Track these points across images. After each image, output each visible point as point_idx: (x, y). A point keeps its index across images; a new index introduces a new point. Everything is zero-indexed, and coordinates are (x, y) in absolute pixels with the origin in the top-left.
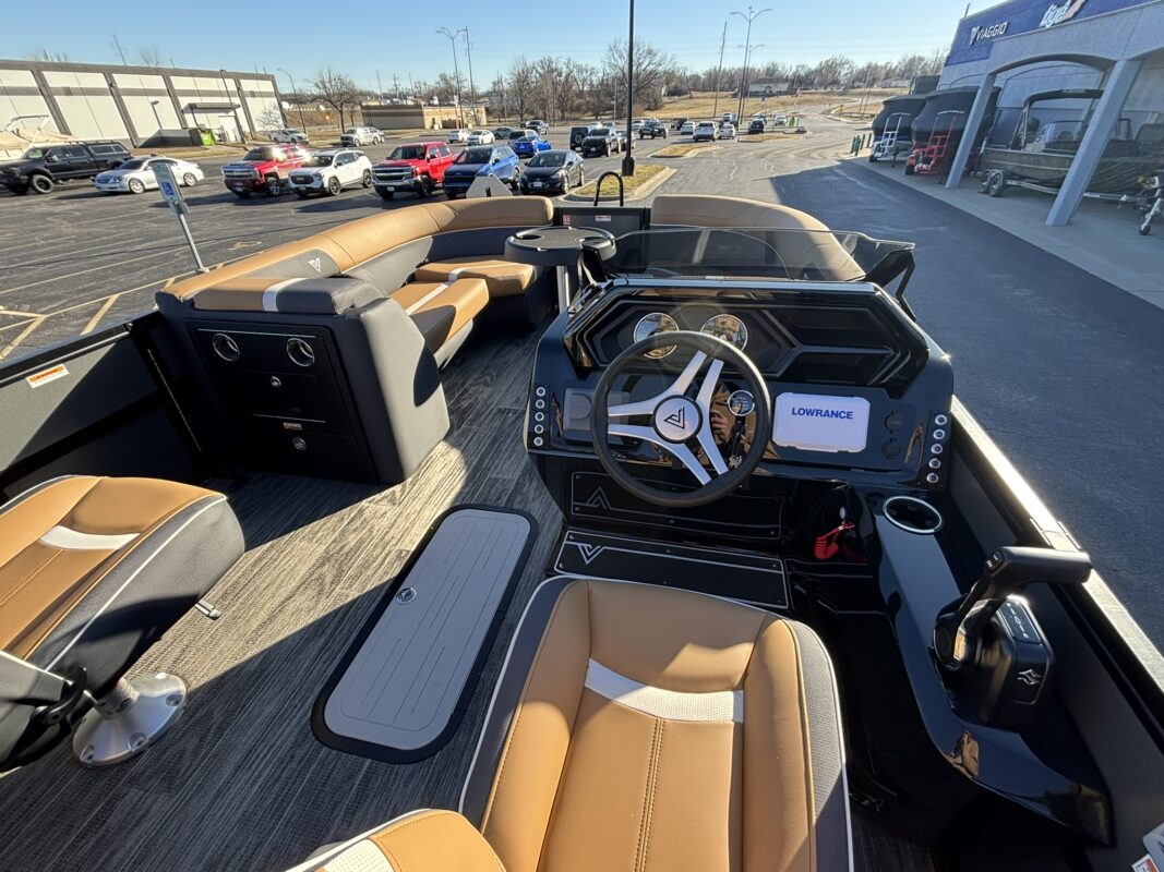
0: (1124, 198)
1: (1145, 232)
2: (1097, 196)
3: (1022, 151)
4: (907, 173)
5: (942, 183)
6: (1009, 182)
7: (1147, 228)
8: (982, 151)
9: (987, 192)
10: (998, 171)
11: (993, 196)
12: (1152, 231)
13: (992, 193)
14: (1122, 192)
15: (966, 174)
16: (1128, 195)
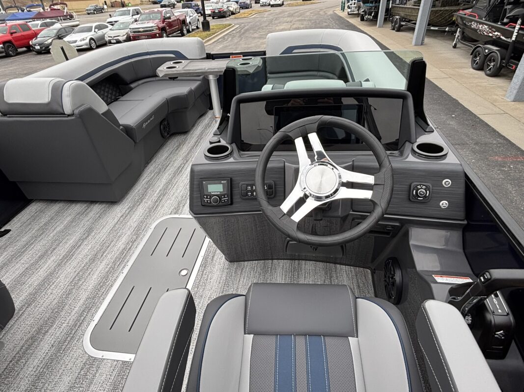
0: (447, 29)
1: (455, 47)
2: (437, 28)
3: (405, 6)
4: (361, 20)
5: (376, 24)
6: (402, 23)
7: (456, 45)
8: (390, 7)
9: (394, 29)
10: (398, 17)
11: (396, 31)
12: (458, 46)
13: (396, 29)
14: (446, 26)
15: (385, 20)
16: (449, 27)
